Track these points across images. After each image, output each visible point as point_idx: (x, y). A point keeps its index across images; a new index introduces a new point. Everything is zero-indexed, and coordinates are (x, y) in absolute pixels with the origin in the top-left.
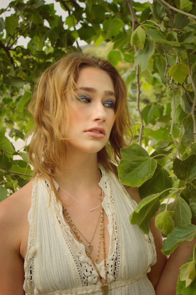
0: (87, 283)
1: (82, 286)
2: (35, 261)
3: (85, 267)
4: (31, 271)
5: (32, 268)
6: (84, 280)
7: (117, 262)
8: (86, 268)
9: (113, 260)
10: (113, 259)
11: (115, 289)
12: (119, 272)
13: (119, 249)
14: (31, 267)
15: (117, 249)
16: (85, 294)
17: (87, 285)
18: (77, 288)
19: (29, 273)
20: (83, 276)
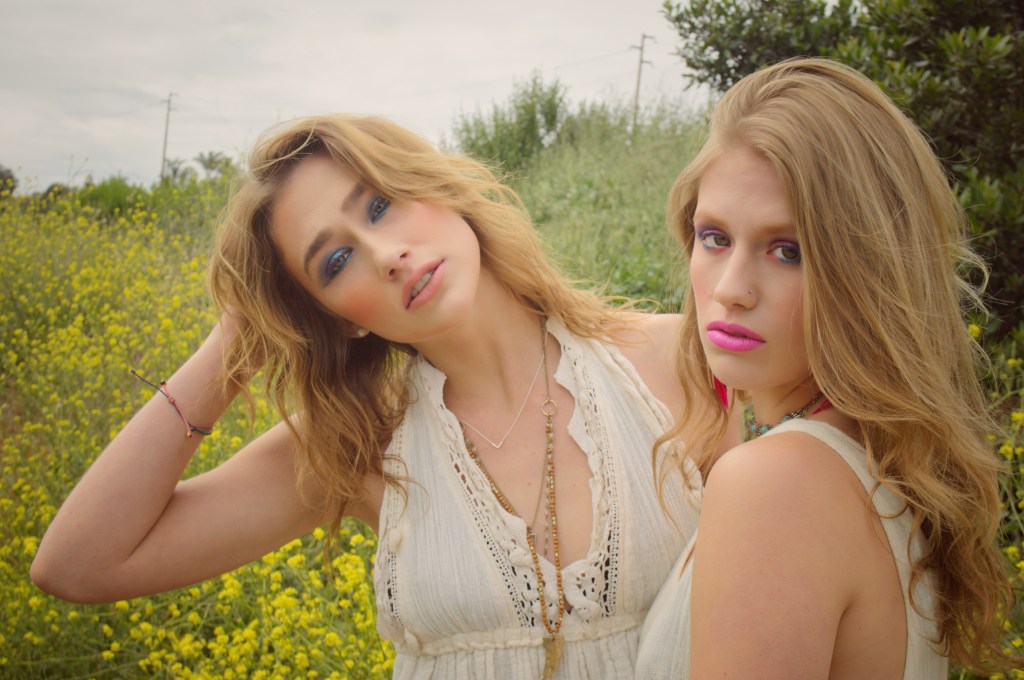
0: (533, 619)
1: (519, 624)
2: (398, 567)
3: (526, 576)
4: (389, 591)
5: (391, 583)
6: (524, 610)
7: (610, 571)
8: (526, 581)
9: (599, 566)
10: (596, 564)
11: (607, 637)
12: (617, 595)
13: (616, 537)
14: (388, 583)
15: (609, 538)
16: (525, 646)
17: (533, 624)
18: (508, 630)
19: (387, 594)
20: (520, 598)
